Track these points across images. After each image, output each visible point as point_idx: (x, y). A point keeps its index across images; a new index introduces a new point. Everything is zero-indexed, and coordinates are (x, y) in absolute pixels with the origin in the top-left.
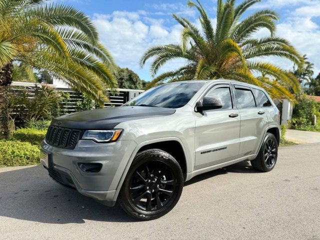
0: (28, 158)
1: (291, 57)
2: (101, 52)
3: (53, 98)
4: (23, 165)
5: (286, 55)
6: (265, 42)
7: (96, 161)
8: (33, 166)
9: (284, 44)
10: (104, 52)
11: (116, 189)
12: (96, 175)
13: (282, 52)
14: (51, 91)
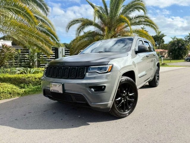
0: (10, 93)
1: (152, 26)
2: (46, 21)
3: (10, 52)
4: (8, 98)
5: (149, 25)
6: (137, 17)
7: (101, 84)
8: (14, 98)
9: (147, 19)
10: (48, 21)
11: (112, 101)
12: (102, 93)
13: (147, 23)
14: (9, 48)
